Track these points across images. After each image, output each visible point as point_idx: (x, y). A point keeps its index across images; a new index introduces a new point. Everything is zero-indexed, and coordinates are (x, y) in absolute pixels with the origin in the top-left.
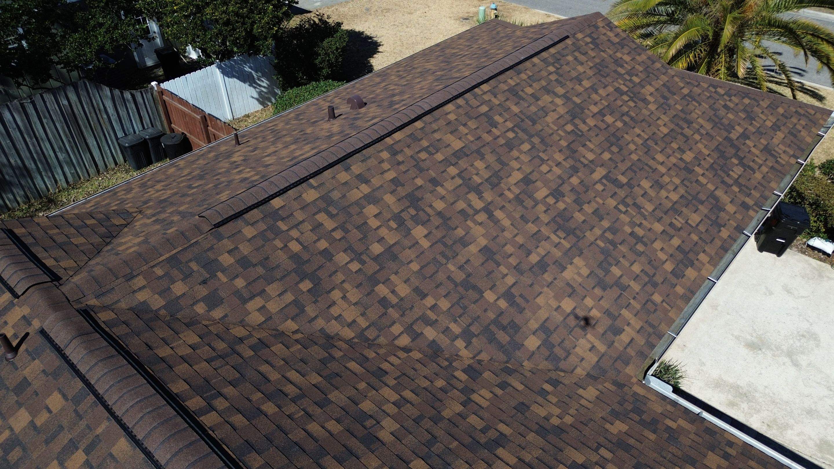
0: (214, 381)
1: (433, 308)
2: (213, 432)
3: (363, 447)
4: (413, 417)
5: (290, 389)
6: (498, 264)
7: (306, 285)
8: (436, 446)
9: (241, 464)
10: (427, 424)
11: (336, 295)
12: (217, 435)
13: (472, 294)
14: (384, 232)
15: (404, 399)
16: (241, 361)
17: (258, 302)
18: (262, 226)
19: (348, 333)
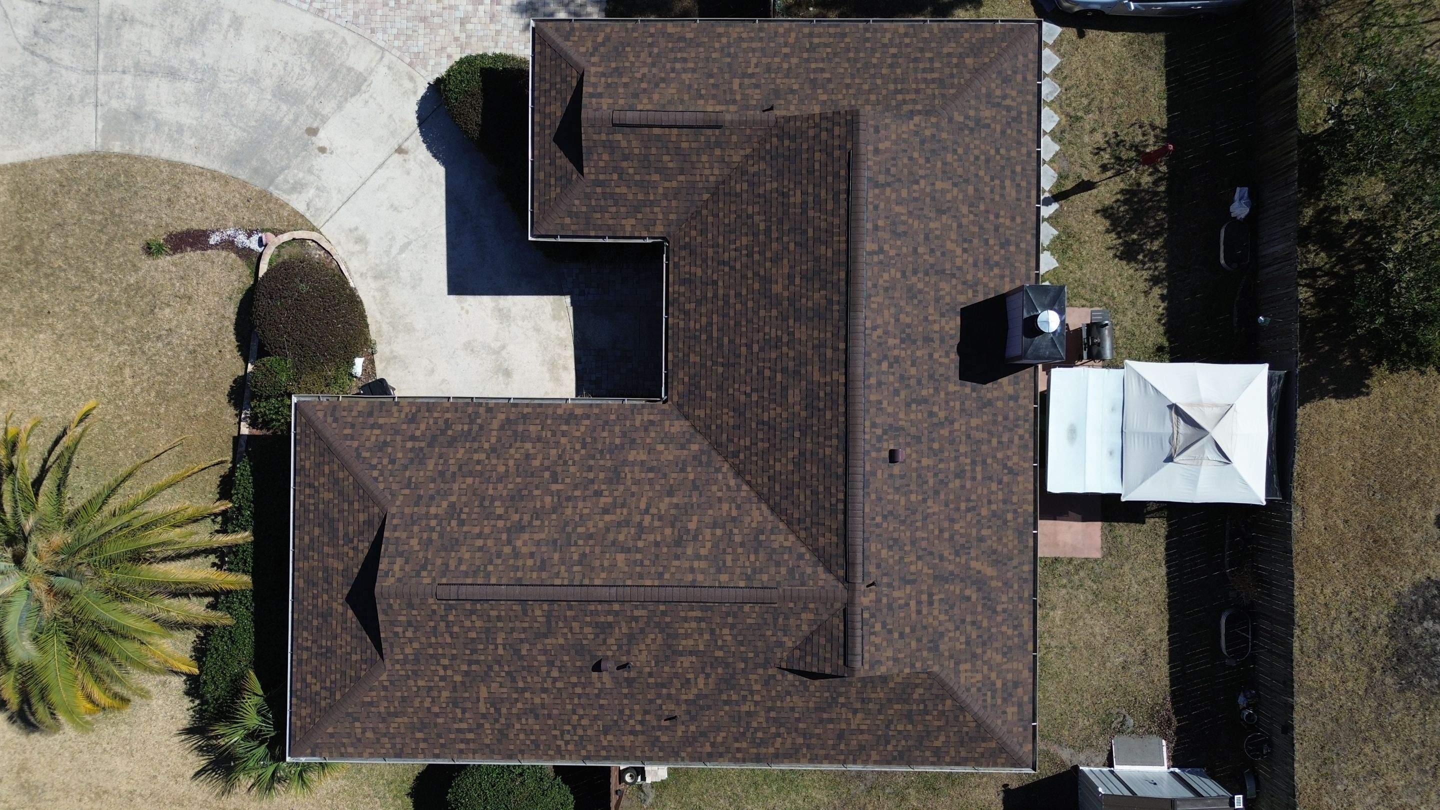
1: (721, 490)
5: (808, 492)
6: (671, 486)
7: (762, 538)
11: (754, 525)
13: (698, 483)
14: (708, 537)
17: (786, 544)
18: (757, 576)
19: (764, 505)
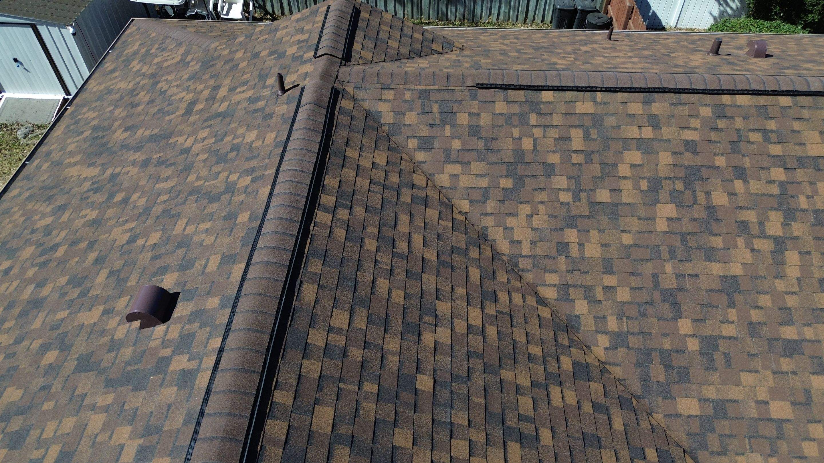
0: (358, 197)
1: (607, 289)
2: (314, 226)
3: (399, 329)
4: (471, 349)
5: (402, 246)
7: (506, 183)
8: (460, 385)
9: (304, 260)
10: (477, 364)
11: (525, 209)
12: (314, 230)
13: (666, 309)
14: (627, 186)
15: (483, 331)
16: (395, 199)
17: (456, 169)
18: (516, 109)
19: (504, 247)
